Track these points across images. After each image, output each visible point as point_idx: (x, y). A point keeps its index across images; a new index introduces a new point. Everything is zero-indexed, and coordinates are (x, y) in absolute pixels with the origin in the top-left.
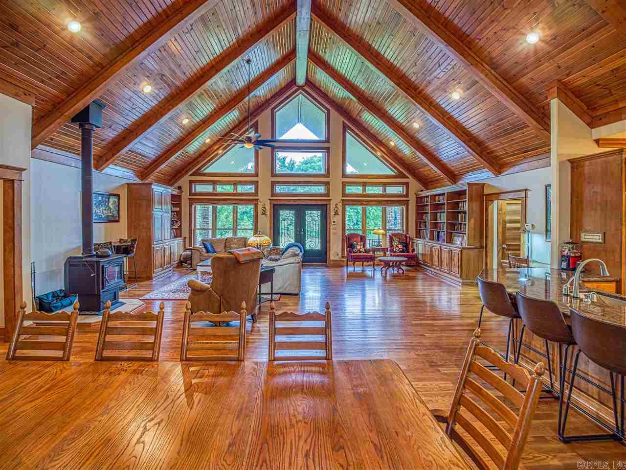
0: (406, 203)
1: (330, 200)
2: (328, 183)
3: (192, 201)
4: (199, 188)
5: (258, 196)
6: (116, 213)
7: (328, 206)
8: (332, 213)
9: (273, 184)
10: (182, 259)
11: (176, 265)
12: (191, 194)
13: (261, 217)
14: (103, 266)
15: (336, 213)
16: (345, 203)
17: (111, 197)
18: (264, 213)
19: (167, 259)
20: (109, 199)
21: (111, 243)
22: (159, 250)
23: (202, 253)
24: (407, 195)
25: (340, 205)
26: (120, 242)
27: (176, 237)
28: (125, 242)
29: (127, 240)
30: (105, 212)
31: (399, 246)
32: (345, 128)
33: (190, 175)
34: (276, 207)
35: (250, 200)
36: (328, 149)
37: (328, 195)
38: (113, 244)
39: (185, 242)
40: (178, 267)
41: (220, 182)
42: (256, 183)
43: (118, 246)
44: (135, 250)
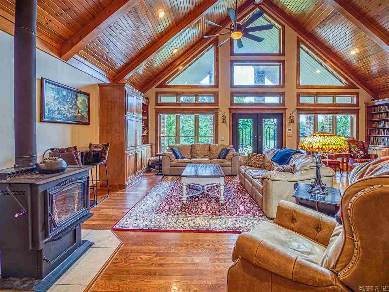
0: (356, 112)
1: (286, 109)
2: (284, 93)
3: (158, 111)
4: (164, 99)
5: (218, 106)
6: (85, 114)
7: (284, 115)
8: (288, 121)
9: (232, 94)
10: (150, 164)
11: (145, 170)
12: (157, 104)
13: (220, 125)
14: (45, 192)
15: (292, 121)
16: (299, 111)
17: (79, 95)
18: (224, 122)
19: (138, 164)
20: (77, 96)
21: (75, 148)
22: (131, 156)
23: (172, 159)
24: (357, 105)
25: (295, 114)
26: (90, 147)
27: (144, 144)
28: (96, 147)
29: (98, 145)
30: (71, 111)
31: (361, 152)
32: (299, 42)
33: (157, 87)
34: (235, 116)
35: (211, 109)
36: (283, 62)
37: (284, 104)
38: (78, 150)
39: (151, 148)
40: (147, 172)
41: (183, 93)
42: (216, 95)
43: (87, 153)
44: (107, 156)
